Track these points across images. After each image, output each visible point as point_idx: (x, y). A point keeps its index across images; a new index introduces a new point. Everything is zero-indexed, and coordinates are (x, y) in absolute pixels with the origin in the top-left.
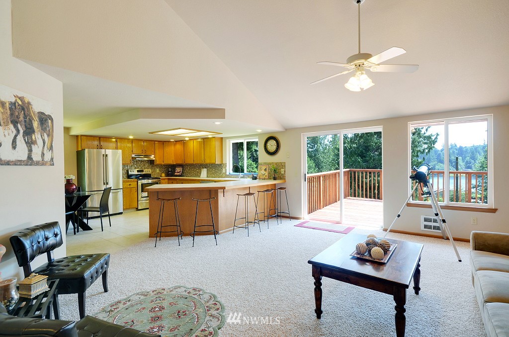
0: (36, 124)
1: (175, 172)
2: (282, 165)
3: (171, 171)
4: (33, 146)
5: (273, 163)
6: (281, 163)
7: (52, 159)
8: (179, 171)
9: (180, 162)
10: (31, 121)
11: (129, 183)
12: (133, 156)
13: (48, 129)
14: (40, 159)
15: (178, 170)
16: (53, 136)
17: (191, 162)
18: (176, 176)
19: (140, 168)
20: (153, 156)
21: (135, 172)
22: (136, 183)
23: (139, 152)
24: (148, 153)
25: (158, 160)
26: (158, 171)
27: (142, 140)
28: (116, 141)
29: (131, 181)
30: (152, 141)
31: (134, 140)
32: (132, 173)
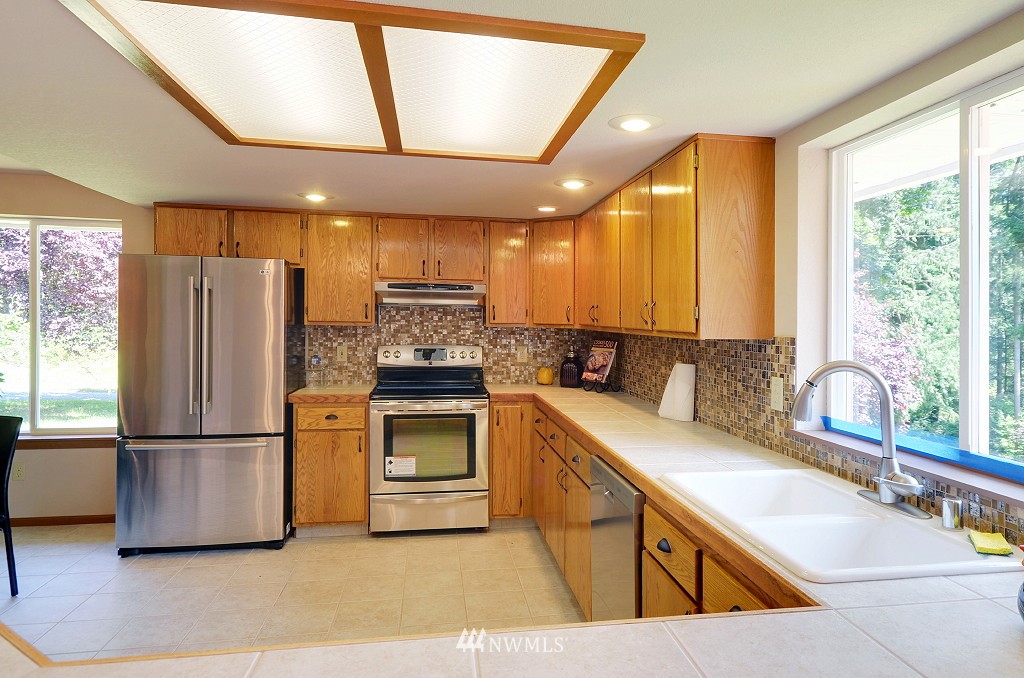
1: (581, 368)
9: (584, 318)
11: (327, 411)
12: (382, 286)
19: (436, 338)
20: (478, 289)
21: (405, 357)
22: (361, 410)
23: (412, 273)
24: (453, 274)
25: (507, 309)
26: (523, 354)
27: (425, 218)
28: (304, 226)
29: (337, 400)
30: (471, 220)
31: (388, 216)
32: (391, 361)
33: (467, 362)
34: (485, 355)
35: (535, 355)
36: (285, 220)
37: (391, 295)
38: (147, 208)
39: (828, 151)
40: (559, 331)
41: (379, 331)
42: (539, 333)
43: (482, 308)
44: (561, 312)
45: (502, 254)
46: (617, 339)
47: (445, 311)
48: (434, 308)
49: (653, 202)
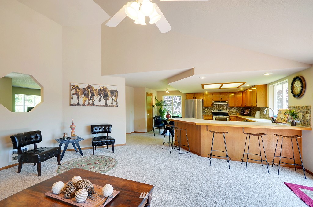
0: (109, 94)
1: (244, 113)
2: (309, 109)
4: (108, 101)
6: (307, 107)
7: (117, 104)
10: (107, 93)
12: (213, 102)
13: (115, 95)
14: (111, 104)
16: (117, 97)
19: (221, 109)
20: (227, 102)
21: (216, 111)
22: (212, 117)
23: (217, 100)
24: (224, 100)
25: (231, 104)
26: (234, 111)
27: (219, 93)
28: (203, 95)
29: (209, 116)
30: (226, 92)
31: (214, 93)
32: (214, 112)
33: (226, 112)
34: (228, 111)
35: (236, 111)
36: (201, 94)
37: (215, 103)
38: (185, 94)
39: (273, 86)
40: (240, 107)
41: (212, 108)
42: (237, 108)
43: (228, 104)
44: (241, 105)
45: (230, 96)
46: (250, 108)
47: (222, 105)
48: (220, 104)
49: (252, 90)
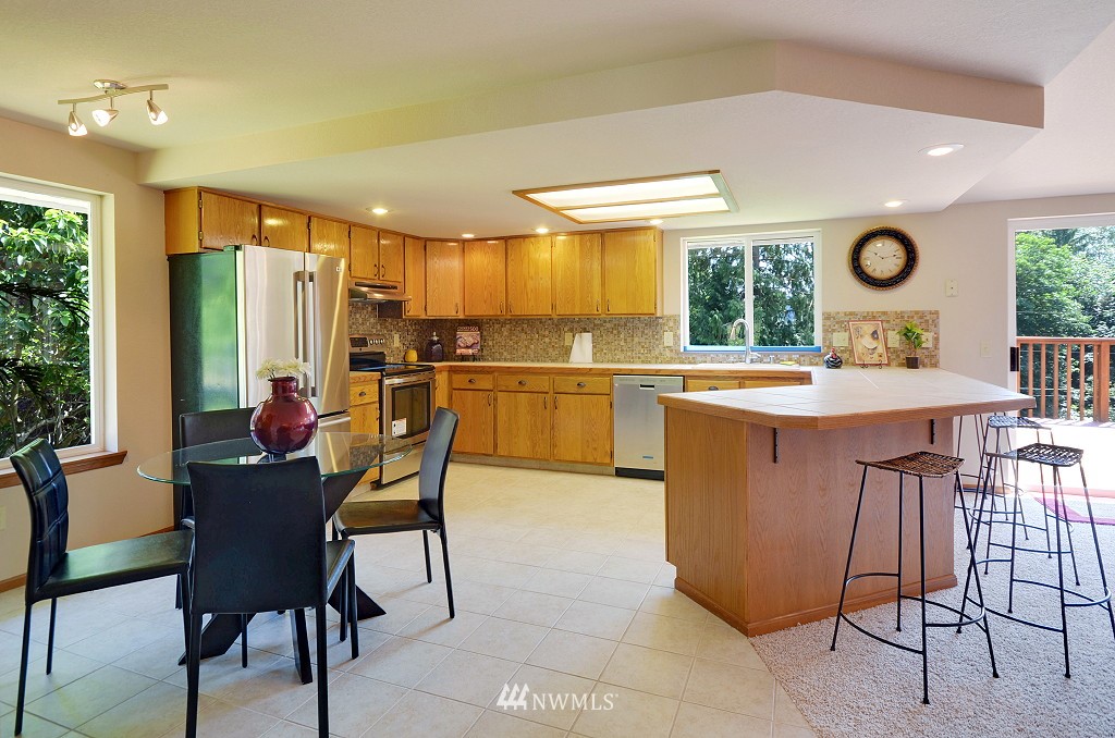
2: (930, 319)
3: (438, 342)
5: (884, 313)
6: (921, 315)
8: (470, 341)
9: (480, 310)
15: (467, 337)
17: (544, 309)
18: (464, 358)
20: (400, 288)
23: (368, 273)
24: (390, 276)
27: (374, 229)
28: (308, 225)
29: (365, 379)
30: (398, 235)
31: (355, 225)
36: (298, 218)
42: (407, 324)
44: (451, 307)
